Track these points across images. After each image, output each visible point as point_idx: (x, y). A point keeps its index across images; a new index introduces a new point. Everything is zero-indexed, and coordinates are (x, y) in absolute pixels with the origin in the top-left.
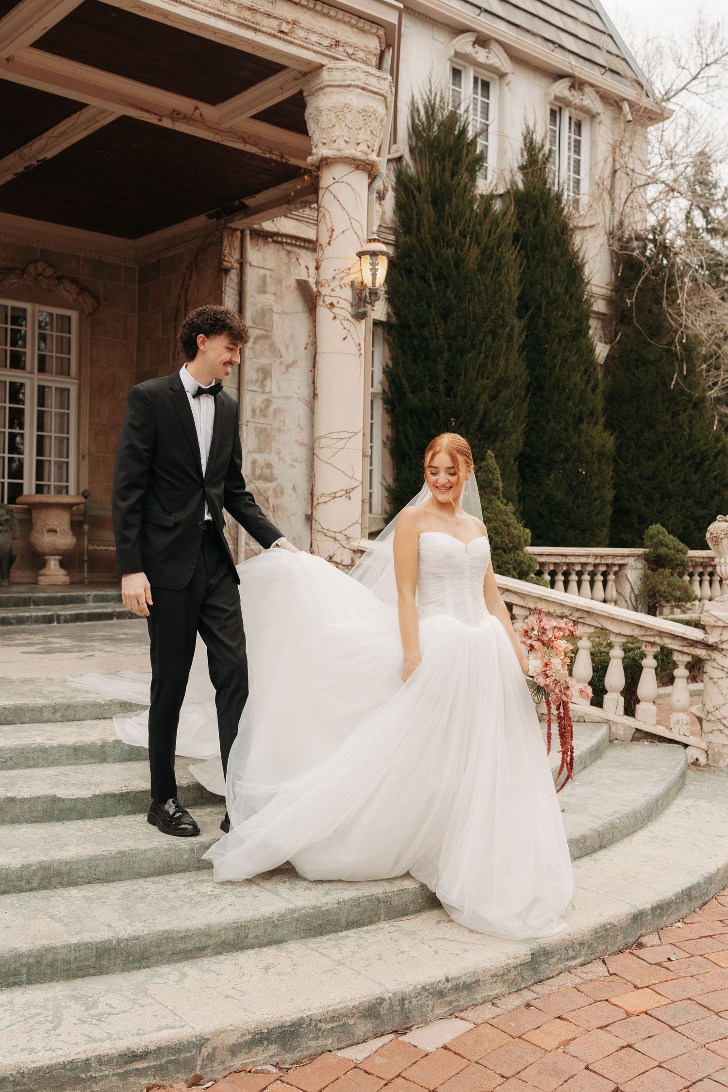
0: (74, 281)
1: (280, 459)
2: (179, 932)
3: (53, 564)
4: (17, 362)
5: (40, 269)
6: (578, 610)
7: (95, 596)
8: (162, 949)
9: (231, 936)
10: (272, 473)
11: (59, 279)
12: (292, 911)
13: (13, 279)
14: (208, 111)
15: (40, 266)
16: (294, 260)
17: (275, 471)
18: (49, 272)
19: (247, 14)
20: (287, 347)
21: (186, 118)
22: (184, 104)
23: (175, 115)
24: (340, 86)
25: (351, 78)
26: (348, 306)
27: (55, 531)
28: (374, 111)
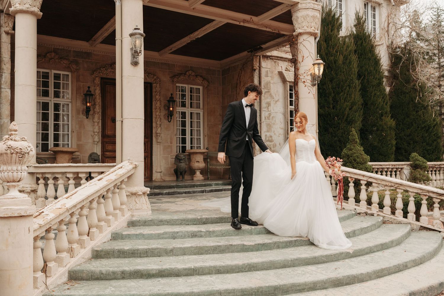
0: (201, 76)
1: (274, 134)
2: (297, 284)
3: (198, 173)
4: (184, 105)
5: (190, 73)
6: (397, 184)
7: (215, 183)
8: (292, 289)
9: (312, 285)
10: (272, 139)
11: (196, 76)
12: (330, 279)
13: (182, 77)
14: (255, 19)
15: (190, 72)
16: (277, 65)
17: (273, 138)
18: (193, 74)
20: (276, 95)
21: (248, 22)
22: (247, 17)
23: (244, 21)
24: (305, 9)
25: (308, 6)
26: (310, 82)
27: (199, 162)
28: (316, 16)
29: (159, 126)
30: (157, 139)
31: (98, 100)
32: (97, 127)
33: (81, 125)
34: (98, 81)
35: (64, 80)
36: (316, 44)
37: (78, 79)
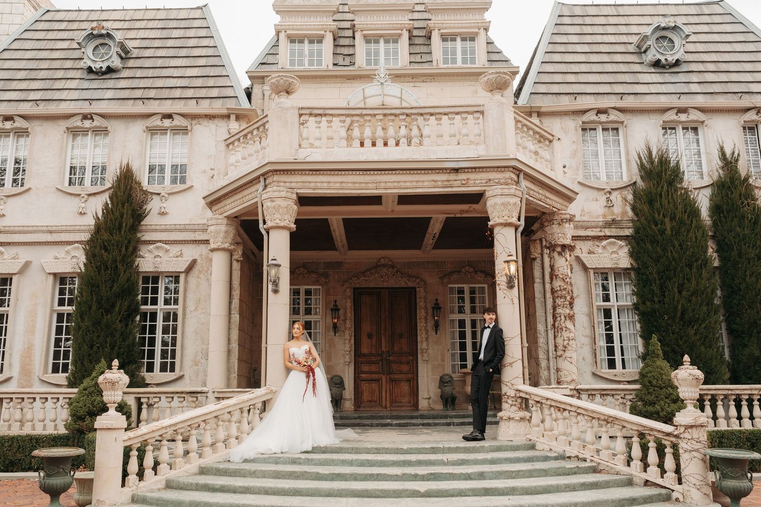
0: (481, 272)
5: (467, 270)
11: (476, 272)
13: (455, 276)
15: (467, 268)
18: (471, 270)
19: (446, 183)
21: (467, 212)
23: (462, 212)
24: (493, 196)
25: (496, 192)
26: (505, 284)
28: (508, 203)
29: (424, 339)
30: (423, 356)
31: (350, 314)
32: (348, 346)
33: (332, 344)
34: (349, 293)
35: (315, 295)
36: (519, 235)
37: (327, 293)
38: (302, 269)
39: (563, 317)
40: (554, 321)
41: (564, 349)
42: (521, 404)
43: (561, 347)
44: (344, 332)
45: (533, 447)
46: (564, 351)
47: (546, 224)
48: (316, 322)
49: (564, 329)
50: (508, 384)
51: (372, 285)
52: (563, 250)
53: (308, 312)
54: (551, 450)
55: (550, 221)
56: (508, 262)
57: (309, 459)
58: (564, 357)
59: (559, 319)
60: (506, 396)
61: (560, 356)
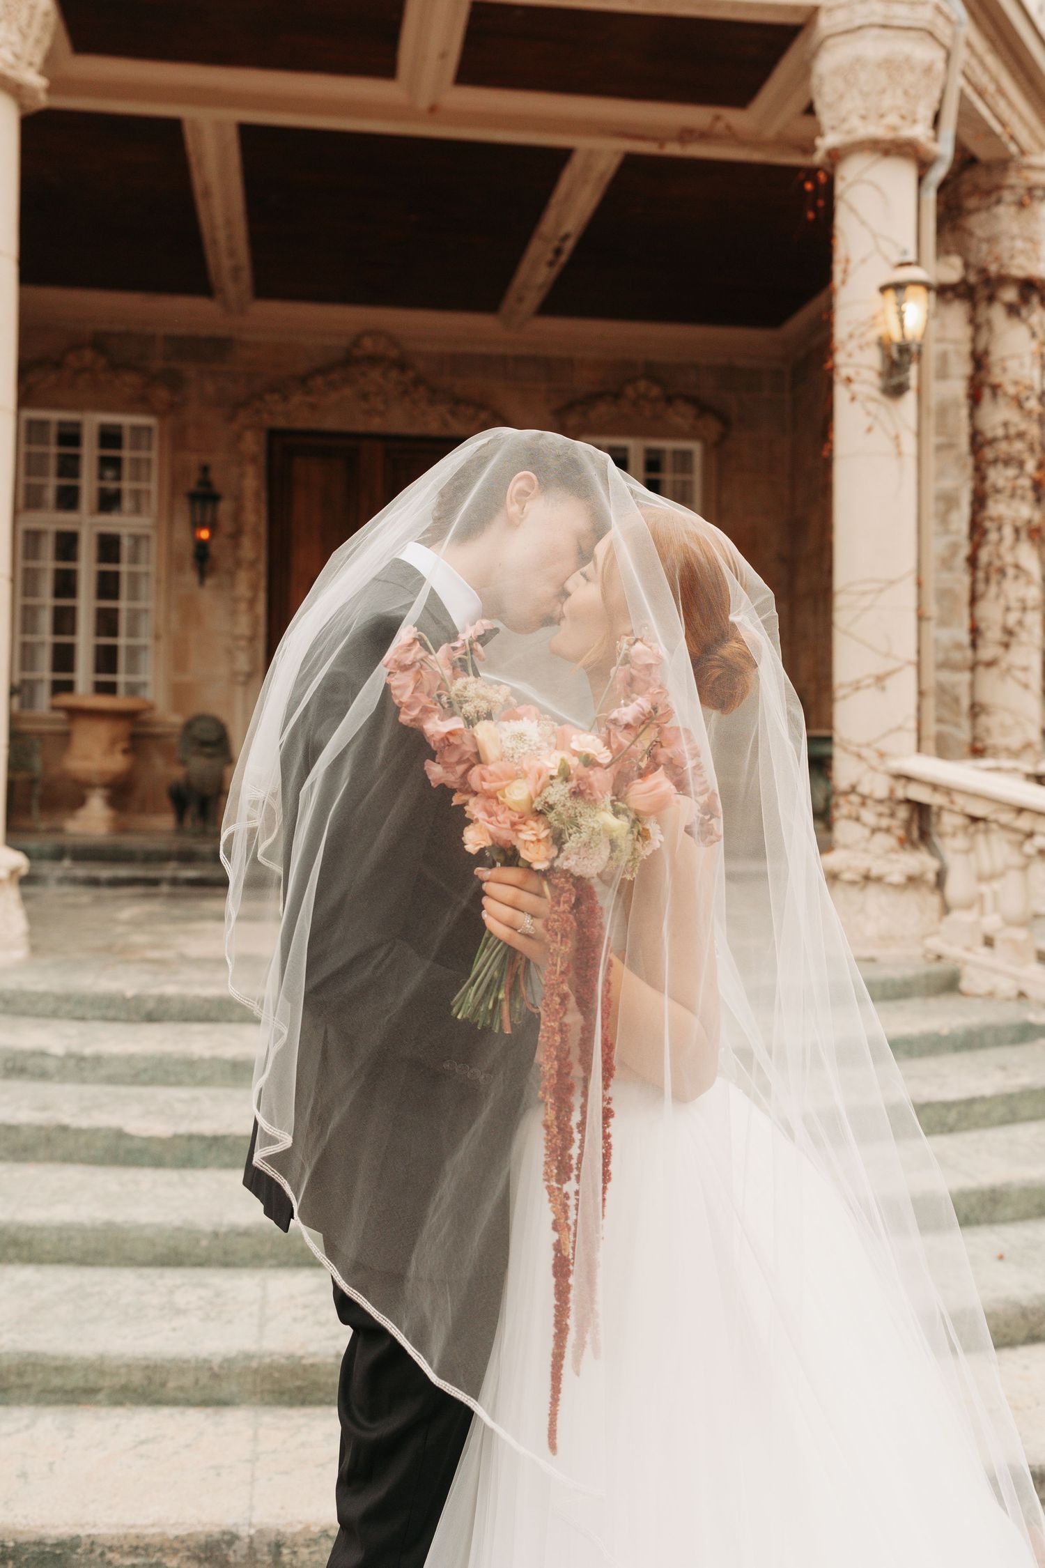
0: (690, 400)
5: (642, 390)
11: (669, 400)
13: (603, 409)
14: (734, 118)
15: (642, 385)
18: (655, 391)
21: (704, 136)
22: (696, 116)
23: (686, 135)
26: (873, 378)
28: (908, 60)
31: (254, 518)
33: (189, 612)
34: (252, 443)
35: (136, 446)
36: (930, 196)
37: (177, 441)
38: (88, 355)
39: (1008, 532)
40: (976, 546)
41: (1005, 638)
42: (907, 825)
43: (993, 634)
44: (232, 574)
45: (950, 984)
46: (1006, 646)
47: (971, 203)
48: (137, 539)
49: (1011, 572)
50: (865, 752)
51: (330, 423)
52: (1025, 299)
53: (108, 502)
54: (1022, 995)
55: (988, 193)
56: (898, 287)
57: (81, 1059)
58: (1003, 665)
59: (993, 536)
60: (854, 799)
61: (990, 664)
